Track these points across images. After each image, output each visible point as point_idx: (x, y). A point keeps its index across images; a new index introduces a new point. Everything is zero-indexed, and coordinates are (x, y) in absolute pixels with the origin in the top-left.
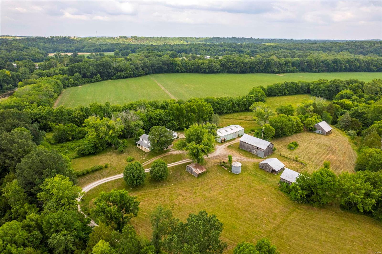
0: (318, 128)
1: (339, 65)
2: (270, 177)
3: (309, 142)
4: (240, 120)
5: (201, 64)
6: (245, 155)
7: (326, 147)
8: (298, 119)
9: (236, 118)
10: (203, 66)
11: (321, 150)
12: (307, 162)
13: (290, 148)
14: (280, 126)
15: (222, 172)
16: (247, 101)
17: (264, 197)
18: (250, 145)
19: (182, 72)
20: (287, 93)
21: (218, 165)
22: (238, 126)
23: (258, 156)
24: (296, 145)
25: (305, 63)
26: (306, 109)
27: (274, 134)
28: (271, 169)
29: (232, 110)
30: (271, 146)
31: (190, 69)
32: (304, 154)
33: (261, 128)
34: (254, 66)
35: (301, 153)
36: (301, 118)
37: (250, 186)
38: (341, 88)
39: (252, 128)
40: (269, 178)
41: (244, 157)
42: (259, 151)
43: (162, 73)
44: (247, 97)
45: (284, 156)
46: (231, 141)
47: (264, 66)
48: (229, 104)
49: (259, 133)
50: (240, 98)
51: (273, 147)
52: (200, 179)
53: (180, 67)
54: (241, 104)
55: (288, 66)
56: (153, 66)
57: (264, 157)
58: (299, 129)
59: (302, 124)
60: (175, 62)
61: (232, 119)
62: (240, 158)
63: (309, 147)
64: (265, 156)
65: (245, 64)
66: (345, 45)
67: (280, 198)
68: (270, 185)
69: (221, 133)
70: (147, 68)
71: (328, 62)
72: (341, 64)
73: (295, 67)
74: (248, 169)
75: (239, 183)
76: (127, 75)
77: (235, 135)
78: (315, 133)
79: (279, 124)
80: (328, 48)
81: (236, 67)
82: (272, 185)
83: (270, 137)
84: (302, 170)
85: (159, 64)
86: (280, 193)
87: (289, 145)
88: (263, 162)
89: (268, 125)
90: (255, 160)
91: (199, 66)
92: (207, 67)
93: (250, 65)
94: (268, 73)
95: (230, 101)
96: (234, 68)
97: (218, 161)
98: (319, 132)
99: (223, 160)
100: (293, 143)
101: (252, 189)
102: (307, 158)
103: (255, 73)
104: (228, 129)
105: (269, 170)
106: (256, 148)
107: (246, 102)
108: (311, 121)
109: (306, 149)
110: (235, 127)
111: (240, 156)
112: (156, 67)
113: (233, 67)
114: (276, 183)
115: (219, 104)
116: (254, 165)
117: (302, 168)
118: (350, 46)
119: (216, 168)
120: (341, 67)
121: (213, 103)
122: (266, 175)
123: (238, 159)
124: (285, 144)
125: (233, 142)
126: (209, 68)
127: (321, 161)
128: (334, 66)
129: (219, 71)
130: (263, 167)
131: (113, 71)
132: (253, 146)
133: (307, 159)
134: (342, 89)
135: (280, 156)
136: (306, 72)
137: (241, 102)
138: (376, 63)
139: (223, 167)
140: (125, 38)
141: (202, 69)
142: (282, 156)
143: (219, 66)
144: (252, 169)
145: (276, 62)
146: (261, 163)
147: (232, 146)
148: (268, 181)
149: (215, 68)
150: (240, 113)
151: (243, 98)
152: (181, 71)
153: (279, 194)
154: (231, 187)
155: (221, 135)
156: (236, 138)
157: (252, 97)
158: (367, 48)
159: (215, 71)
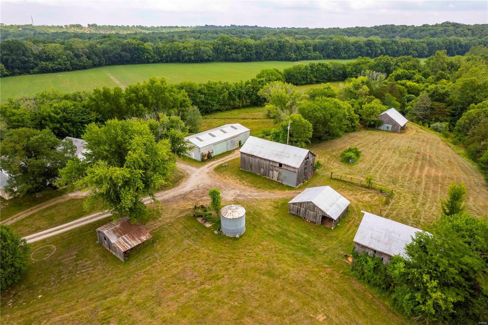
0: (385, 120)
1: (374, 48)
2: (319, 236)
3: (376, 146)
4: (243, 119)
5: (184, 49)
6: (254, 184)
7: (413, 154)
8: (349, 105)
9: (236, 117)
10: (185, 50)
11: (406, 160)
12: (391, 187)
13: (347, 160)
14: (321, 117)
15: (197, 234)
16: (253, 88)
17: (316, 312)
18: (263, 161)
19: (154, 62)
20: (314, 79)
21: (188, 218)
22: (237, 125)
23: (284, 183)
24: (358, 154)
25: (331, 45)
26: (355, 91)
27: (311, 134)
28: (320, 214)
29: (230, 105)
30: (311, 159)
31: (167, 57)
32: (377, 171)
33: (284, 123)
34: (262, 51)
35: (371, 168)
36: (353, 106)
37: (270, 274)
38: (392, 68)
39: (266, 129)
40: (317, 242)
41: (253, 189)
42: (284, 173)
43: (124, 64)
44: (252, 81)
45: (339, 178)
46: (223, 157)
47: (275, 50)
48: (221, 94)
49: (281, 135)
50: (241, 84)
51: (313, 160)
52: (133, 264)
53: (150, 54)
54: (243, 93)
55: (309, 51)
56: (107, 54)
57: (297, 185)
58: (353, 125)
59: (357, 116)
60: (142, 46)
61: (228, 118)
62: (244, 193)
63: (380, 155)
64: (299, 182)
65: (248, 47)
66: (374, 29)
67: (362, 306)
68: (325, 262)
69: (201, 140)
70: (96, 55)
71: (360, 45)
72: (376, 47)
73: (317, 52)
74: (263, 221)
75: (241, 266)
76: (59, 66)
77: (233, 143)
78: (381, 130)
79: (319, 114)
80: (354, 33)
81: (236, 52)
82: (331, 263)
83: (302, 141)
84: (389, 207)
85: (115, 49)
86: (357, 285)
87: (343, 155)
88: (298, 199)
89: (296, 115)
90: (278, 195)
91: (179, 51)
92: (193, 53)
93: (256, 49)
94: (282, 60)
95: (223, 88)
96: (233, 54)
97: (190, 205)
98: (388, 127)
99: (202, 200)
100: (350, 150)
101: (278, 283)
102: (388, 179)
103: (263, 61)
104: (216, 132)
105: (315, 217)
106: (278, 165)
107: (252, 90)
108: (373, 108)
109: (377, 159)
110: (232, 127)
111: (243, 187)
112: (111, 55)
113: (231, 53)
114: (339, 255)
115: (205, 94)
116: (277, 208)
117: (387, 203)
118: (380, 30)
119: (181, 226)
120: (376, 52)
121: (193, 91)
122: (309, 232)
123: (239, 195)
124: (334, 154)
125: (227, 157)
126: (196, 54)
127: (419, 183)
128: (368, 49)
129: (210, 58)
130: (298, 211)
131: (32, 59)
132: (269, 161)
133: (389, 182)
134: (395, 69)
135: (331, 178)
136: (333, 58)
137: (244, 91)
138: (416, 45)
139: (199, 220)
140: (79, 26)
141: (185, 56)
142: (335, 179)
143: (211, 51)
144: (272, 218)
145: (291, 44)
146: (294, 201)
147: (225, 166)
148: (316, 250)
149: (205, 54)
150: (243, 110)
151: (247, 83)
152: (153, 60)
153: (354, 290)
154: (219, 283)
155: (200, 145)
156: (234, 150)
157: (262, 81)
158: (400, 32)
159: (206, 58)
